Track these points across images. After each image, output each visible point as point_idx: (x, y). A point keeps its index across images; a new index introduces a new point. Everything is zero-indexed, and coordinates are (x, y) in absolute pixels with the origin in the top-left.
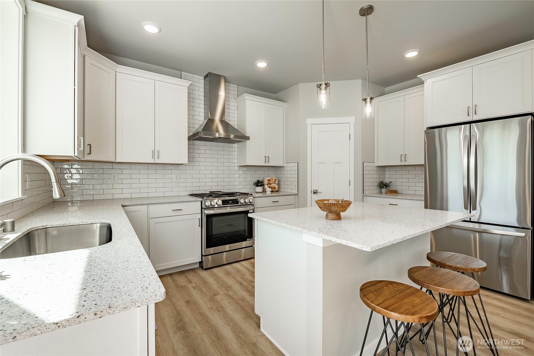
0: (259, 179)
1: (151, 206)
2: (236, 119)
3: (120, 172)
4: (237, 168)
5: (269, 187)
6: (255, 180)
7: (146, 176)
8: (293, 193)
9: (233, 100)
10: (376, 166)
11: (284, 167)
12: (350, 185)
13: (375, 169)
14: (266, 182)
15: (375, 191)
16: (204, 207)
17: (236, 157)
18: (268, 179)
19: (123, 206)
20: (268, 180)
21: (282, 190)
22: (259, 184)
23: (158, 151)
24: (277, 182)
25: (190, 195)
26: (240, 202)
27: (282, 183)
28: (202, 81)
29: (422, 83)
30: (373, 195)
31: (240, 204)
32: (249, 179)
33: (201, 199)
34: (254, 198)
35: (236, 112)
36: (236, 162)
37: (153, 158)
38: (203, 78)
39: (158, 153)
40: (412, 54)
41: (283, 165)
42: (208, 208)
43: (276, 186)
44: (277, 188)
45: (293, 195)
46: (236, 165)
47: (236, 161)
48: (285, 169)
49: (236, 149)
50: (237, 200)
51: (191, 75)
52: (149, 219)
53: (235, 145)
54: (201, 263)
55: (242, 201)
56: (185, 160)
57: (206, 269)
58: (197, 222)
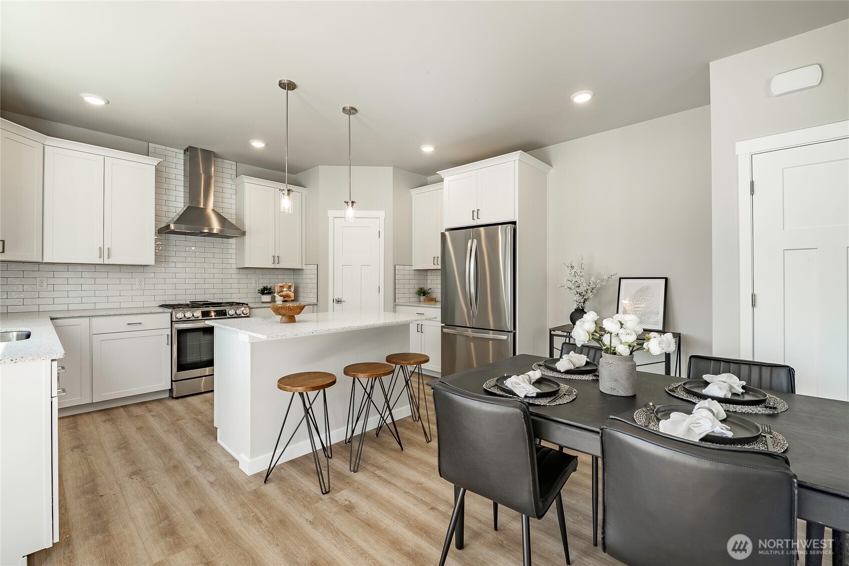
0: (265, 285)
1: (94, 319)
2: (234, 207)
3: (51, 275)
4: (235, 271)
5: (280, 296)
6: (261, 287)
7: (92, 281)
8: (310, 303)
9: (230, 181)
10: (414, 270)
11: (303, 269)
12: (379, 292)
13: (413, 273)
14: (277, 289)
15: (414, 299)
16: (174, 319)
17: (234, 256)
18: (281, 285)
19: (52, 319)
20: (281, 287)
21: (301, 299)
22: (265, 291)
23: (108, 248)
24: (292, 289)
25: (160, 306)
26: (229, 314)
27: (301, 290)
28: (182, 156)
29: (442, 180)
30: (412, 304)
31: (228, 316)
32: (254, 285)
33: (170, 310)
34: (251, 308)
35: (234, 197)
36: (233, 263)
37: (100, 257)
38: (182, 152)
39: (108, 251)
40: (428, 149)
41: (300, 268)
42: (180, 321)
43: (292, 295)
44: (293, 297)
45: (310, 305)
46: (234, 266)
47: (234, 261)
48: (305, 272)
49: (234, 246)
50: (224, 311)
51: (164, 147)
52: (91, 335)
53: (231, 241)
54: (171, 390)
55: (232, 312)
56: (151, 261)
57: (177, 398)
58: (164, 340)
